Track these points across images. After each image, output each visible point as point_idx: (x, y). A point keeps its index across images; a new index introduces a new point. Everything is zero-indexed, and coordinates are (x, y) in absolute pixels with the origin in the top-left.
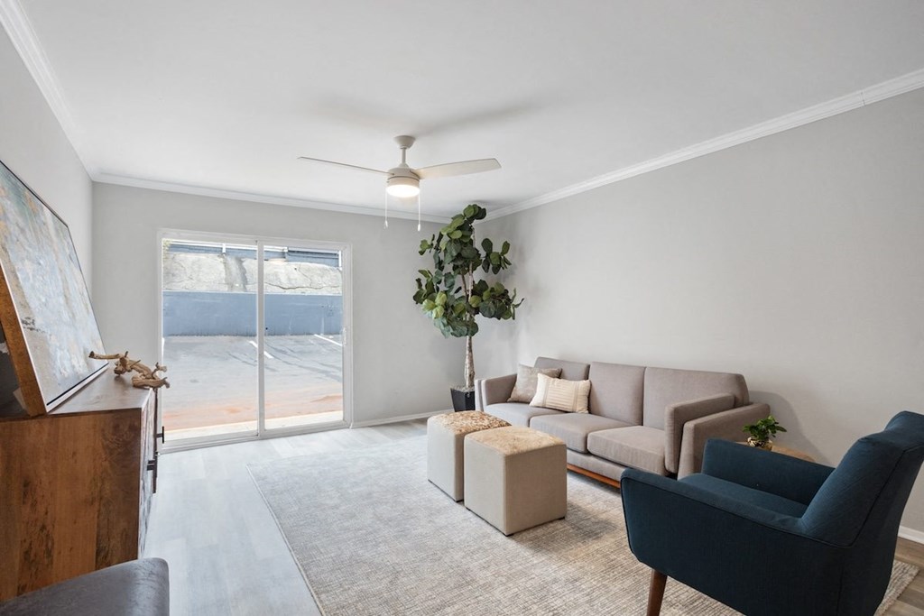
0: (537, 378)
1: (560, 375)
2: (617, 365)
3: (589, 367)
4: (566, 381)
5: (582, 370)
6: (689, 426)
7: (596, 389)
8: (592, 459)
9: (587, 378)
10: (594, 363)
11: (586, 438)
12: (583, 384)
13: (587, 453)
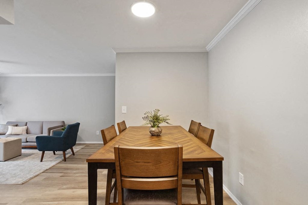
0: (8, 127)
1: (17, 126)
2: (36, 122)
3: (27, 123)
4: (19, 127)
5: (25, 124)
6: (51, 131)
7: (29, 128)
8: (28, 143)
9: (26, 125)
10: (29, 121)
11: (27, 138)
12: (25, 127)
13: (27, 142)
